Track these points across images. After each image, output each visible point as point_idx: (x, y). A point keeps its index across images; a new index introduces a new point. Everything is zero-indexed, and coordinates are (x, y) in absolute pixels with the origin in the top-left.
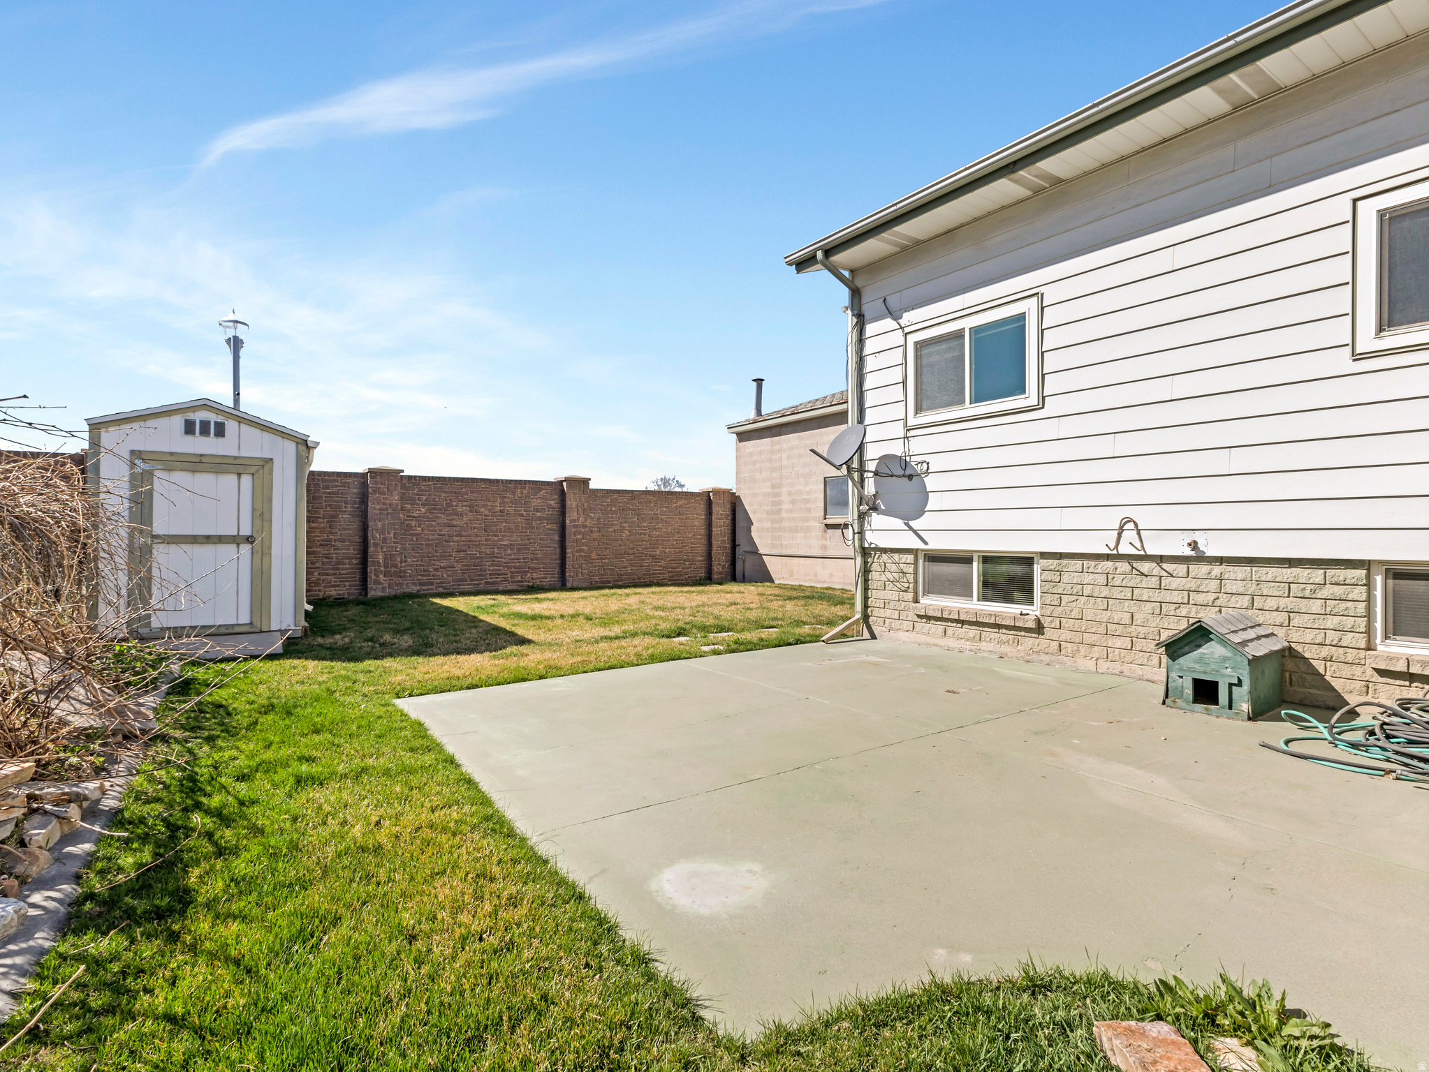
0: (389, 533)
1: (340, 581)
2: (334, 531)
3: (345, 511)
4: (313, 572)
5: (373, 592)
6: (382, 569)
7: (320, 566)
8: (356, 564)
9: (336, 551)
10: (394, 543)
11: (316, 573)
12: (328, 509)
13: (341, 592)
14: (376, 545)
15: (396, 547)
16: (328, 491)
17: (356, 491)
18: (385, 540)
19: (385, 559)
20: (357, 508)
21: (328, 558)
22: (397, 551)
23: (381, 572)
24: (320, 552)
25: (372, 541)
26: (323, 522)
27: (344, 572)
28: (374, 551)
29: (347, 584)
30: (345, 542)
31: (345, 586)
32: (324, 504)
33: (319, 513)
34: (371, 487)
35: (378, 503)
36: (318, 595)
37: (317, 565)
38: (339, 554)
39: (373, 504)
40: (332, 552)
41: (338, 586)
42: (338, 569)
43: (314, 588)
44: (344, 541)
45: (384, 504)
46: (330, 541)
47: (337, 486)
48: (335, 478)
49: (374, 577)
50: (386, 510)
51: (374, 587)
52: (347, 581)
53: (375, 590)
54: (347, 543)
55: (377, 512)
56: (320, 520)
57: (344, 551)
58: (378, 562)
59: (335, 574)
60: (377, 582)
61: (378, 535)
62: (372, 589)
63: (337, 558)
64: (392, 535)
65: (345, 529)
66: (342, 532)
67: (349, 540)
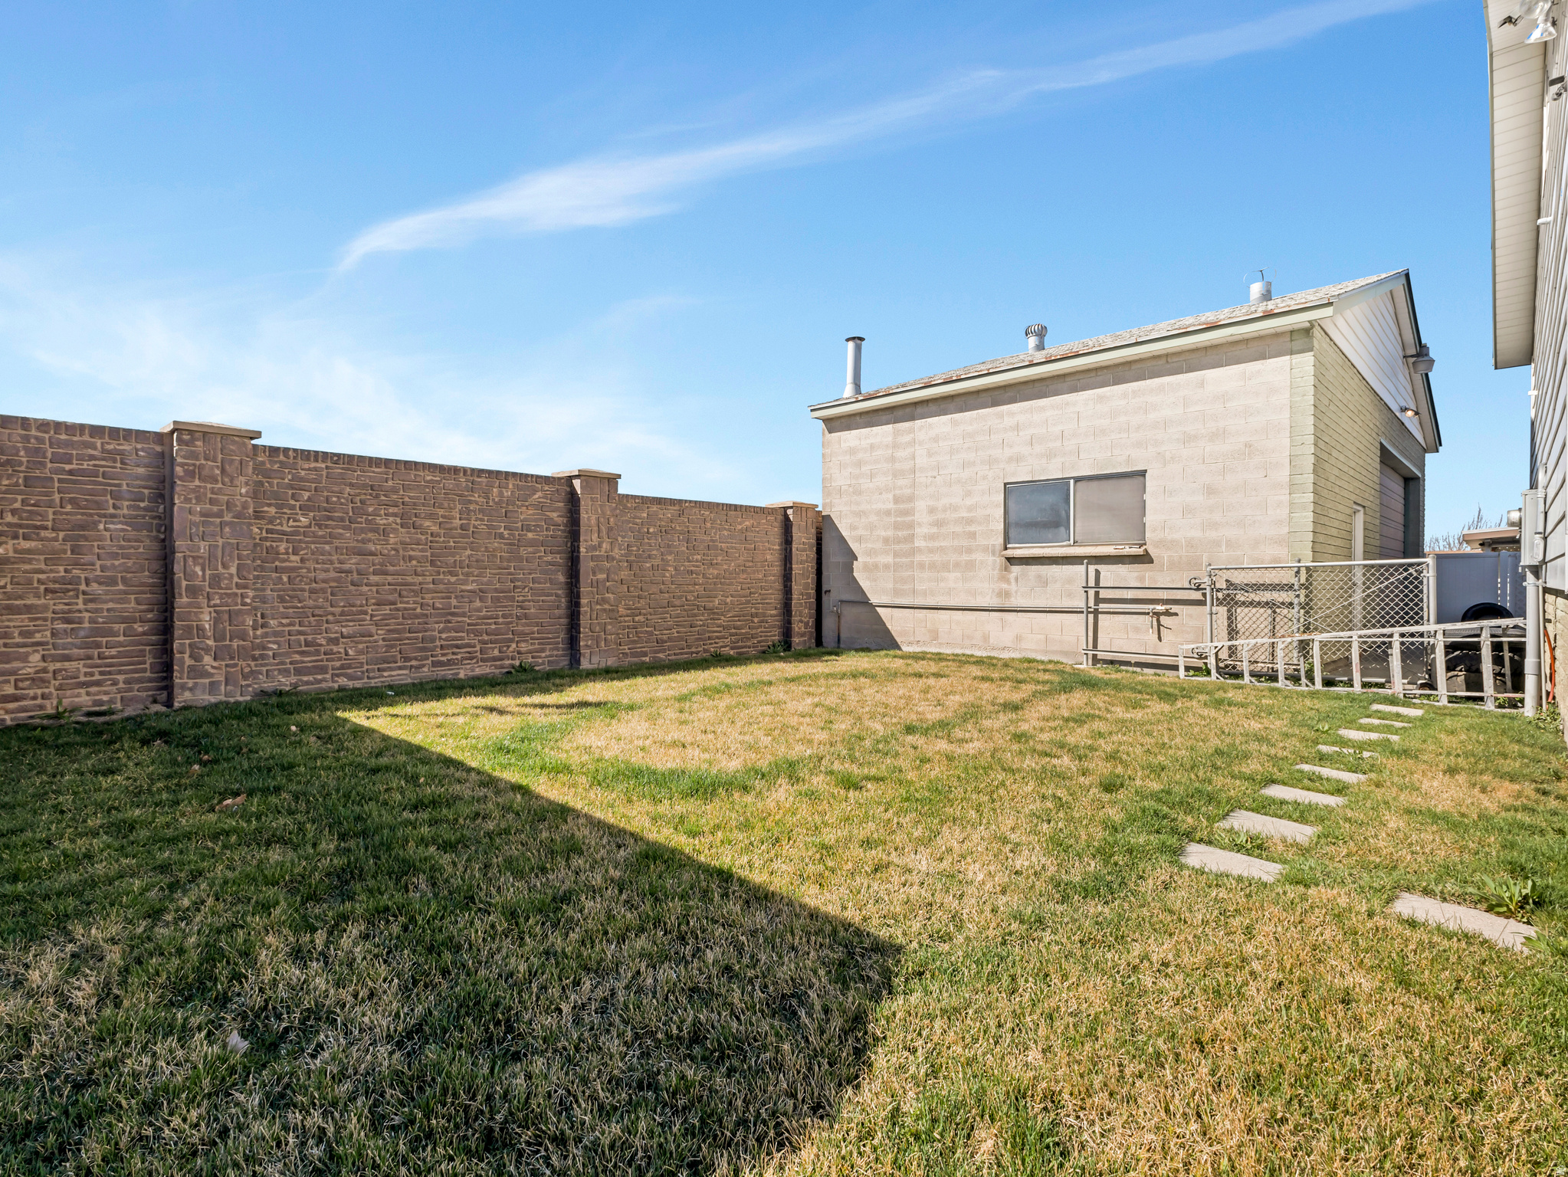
0: (225, 566)
1: (101, 673)
2: (87, 558)
3: (113, 516)
4: (27, 654)
5: (187, 695)
6: (210, 642)
7: (49, 639)
8: (144, 634)
9: (91, 606)
10: (238, 586)
11: (35, 658)
12: (68, 509)
13: (105, 698)
14: (193, 591)
15: (243, 596)
16: (67, 467)
17: (141, 470)
18: (216, 581)
19: (216, 621)
20: (145, 509)
21: (68, 621)
22: (244, 604)
23: (207, 650)
24: (45, 608)
25: (184, 583)
26: (56, 539)
27: (113, 652)
28: (189, 605)
29: (121, 678)
30: (116, 584)
31: (115, 683)
32: (57, 497)
33: (44, 517)
34: (182, 465)
35: (199, 500)
36: (41, 707)
37: (38, 637)
38: (97, 611)
39: (187, 500)
40: (81, 606)
41: (98, 683)
42: (98, 645)
43: (31, 692)
44: (112, 582)
45: (212, 502)
46: (75, 581)
47: (92, 458)
48: (86, 438)
49: (188, 662)
50: (220, 515)
51: (190, 683)
52: (120, 672)
53: (191, 689)
54: (121, 587)
55: (197, 519)
56: (44, 533)
57: (111, 605)
58: (201, 629)
59: (90, 658)
60: (197, 672)
61: (198, 569)
62: (183, 687)
63: (92, 621)
64: (233, 570)
65: (115, 556)
66: (108, 563)
67: (124, 580)
